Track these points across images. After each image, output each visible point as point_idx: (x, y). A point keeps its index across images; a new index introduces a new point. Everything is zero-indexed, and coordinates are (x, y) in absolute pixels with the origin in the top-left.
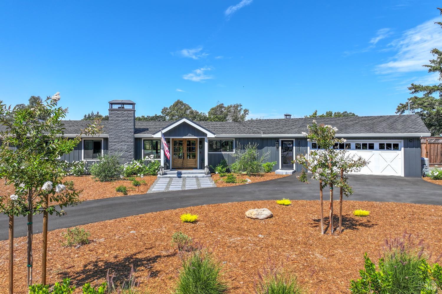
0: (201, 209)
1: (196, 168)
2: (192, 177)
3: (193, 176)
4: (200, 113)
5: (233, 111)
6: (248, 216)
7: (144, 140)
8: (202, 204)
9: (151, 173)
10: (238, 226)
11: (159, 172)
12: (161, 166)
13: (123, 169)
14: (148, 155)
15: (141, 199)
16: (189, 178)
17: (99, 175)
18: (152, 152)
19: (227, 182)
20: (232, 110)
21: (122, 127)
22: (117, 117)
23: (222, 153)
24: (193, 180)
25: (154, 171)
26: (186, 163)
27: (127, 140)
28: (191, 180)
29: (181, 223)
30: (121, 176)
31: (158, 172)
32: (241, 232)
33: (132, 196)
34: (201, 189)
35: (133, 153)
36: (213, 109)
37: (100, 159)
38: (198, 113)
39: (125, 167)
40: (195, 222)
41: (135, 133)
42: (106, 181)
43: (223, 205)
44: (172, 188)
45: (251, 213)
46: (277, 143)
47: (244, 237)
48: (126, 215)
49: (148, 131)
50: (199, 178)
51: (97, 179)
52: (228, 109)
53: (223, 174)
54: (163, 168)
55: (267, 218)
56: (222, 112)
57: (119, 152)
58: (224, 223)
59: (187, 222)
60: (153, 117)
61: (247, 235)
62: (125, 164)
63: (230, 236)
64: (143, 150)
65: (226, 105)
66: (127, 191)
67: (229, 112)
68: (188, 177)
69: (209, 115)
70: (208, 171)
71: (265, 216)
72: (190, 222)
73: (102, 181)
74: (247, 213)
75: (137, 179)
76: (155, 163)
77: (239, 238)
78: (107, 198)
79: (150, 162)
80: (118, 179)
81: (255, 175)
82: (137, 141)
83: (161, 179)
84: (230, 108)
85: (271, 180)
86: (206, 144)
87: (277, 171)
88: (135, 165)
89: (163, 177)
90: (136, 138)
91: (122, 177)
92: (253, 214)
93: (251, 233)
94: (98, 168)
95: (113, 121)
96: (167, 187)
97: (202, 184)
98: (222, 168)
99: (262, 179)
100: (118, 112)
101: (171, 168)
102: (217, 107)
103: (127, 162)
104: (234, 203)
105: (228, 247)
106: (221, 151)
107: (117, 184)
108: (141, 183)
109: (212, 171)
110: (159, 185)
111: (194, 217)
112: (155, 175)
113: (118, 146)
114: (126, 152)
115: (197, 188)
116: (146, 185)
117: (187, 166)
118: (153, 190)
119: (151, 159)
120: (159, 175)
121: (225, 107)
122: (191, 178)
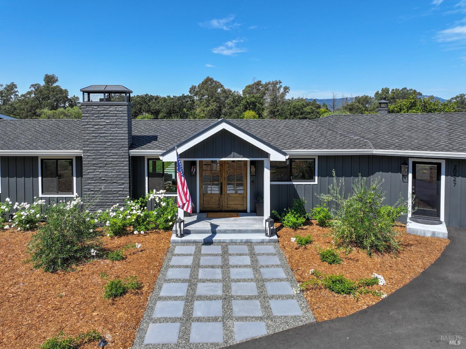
1: (245, 212)
2: (240, 244)
3: (241, 239)
4: (233, 92)
7: (147, 160)
12: (179, 217)
16: (235, 247)
20: (270, 87)
21: (106, 136)
22: (96, 118)
23: (294, 183)
25: (166, 223)
26: (226, 201)
27: (117, 161)
35: (127, 185)
36: (249, 87)
41: (132, 147)
46: (405, 168)
49: (157, 142)
50: (255, 247)
52: (266, 87)
56: (259, 90)
60: (180, 97)
64: (147, 178)
65: (263, 83)
69: (244, 95)
82: (136, 163)
84: (268, 85)
86: (267, 173)
89: (181, 242)
90: (132, 157)
95: (89, 125)
100: (98, 109)
101: (198, 211)
102: (254, 84)
103: (116, 203)
106: (290, 181)
112: (167, 231)
113: (101, 172)
114: (115, 183)
117: (228, 207)
122: (239, 247)
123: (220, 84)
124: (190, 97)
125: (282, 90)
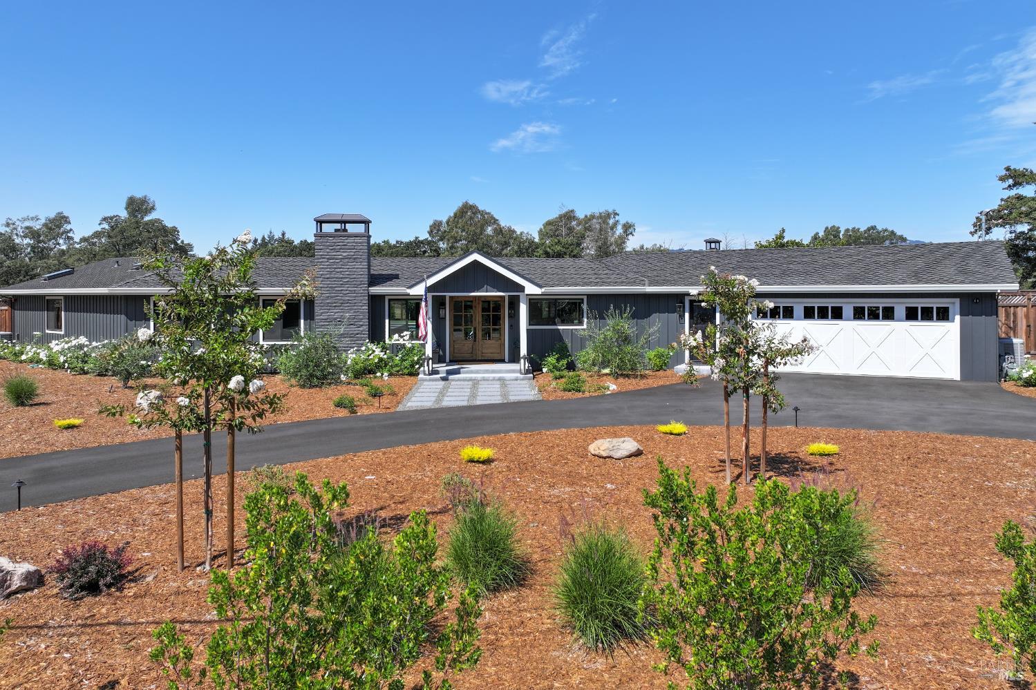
0: (504, 440)
1: (502, 361)
2: (492, 380)
3: (494, 377)
4: (518, 233)
5: (598, 226)
6: (593, 453)
7: (390, 300)
8: (506, 432)
9: (406, 371)
10: (570, 469)
11: (422, 369)
12: (426, 355)
13: (346, 363)
14: (399, 331)
15: (386, 422)
16: (487, 382)
17: (297, 375)
18: (407, 325)
19: (565, 390)
20: (596, 224)
21: (343, 271)
22: (332, 251)
23: (559, 327)
24: (494, 386)
25: (412, 366)
26: (480, 349)
27: (354, 299)
28: (489, 386)
29: (461, 463)
30: (342, 376)
31: (419, 368)
32: (573, 479)
33: (367, 415)
34: (508, 403)
35: (366, 328)
36: (549, 223)
37: (299, 339)
38: (514, 231)
39: (351, 357)
40: (487, 462)
41: (371, 284)
42: (312, 387)
43: (548, 433)
44: (448, 402)
45: (601, 446)
46: (680, 307)
47: (578, 488)
48: (356, 450)
49: (399, 280)
50: (508, 382)
51: (293, 381)
52: (586, 223)
53: (557, 373)
54: (430, 359)
55: (630, 456)
56: (571, 229)
57: (336, 325)
58: (545, 465)
59: (474, 462)
60: (411, 243)
61: (585, 485)
62: (349, 352)
63: (552, 486)
64: (387, 321)
65: (580, 215)
66: (356, 406)
67: (589, 229)
68: (484, 379)
69: (541, 239)
70: (526, 368)
71: (626, 453)
72: (478, 462)
73: (303, 386)
74: (593, 448)
75: (375, 383)
76: (413, 348)
77: (567, 489)
78: (317, 420)
79: (403, 346)
80: (338, 382)
81: (628, 376)
82: (376, 302)
83: (425, 383)
84: (590, 220)
85: (662, 386)
86: (524, 309)
87: (679, 366)
88: (370, 352)
89: (430, 380)
90: (371, 295)
91: (344, 379)
92: (602, 448)
93: (593, 481)
94: (294, 358)
95: (323, 258)
96: (439, 400)
97: (512, 393)
98: (558, 360)
99: (643, 384)
100: (334, 241)
101: (448, 360)
102: (561, 217)
103: (353, 347)
104: (572, 429)
105: (545, 503)
106: (555, 324)
107: (332, 393)
108: (385, 391)
109: (535, 368)
110: (420, 395)
111: (486, 453)
112: (414, 374)
113: (335, 313)
114: (352, 325)
115: (500, 402)
116: (394, 394)
117: (482, 356)
118: (409, 404)
119: (404, 340)
120: (421, 376)
121: (578, 219)
122: (490, 382)
123: (492, 217)
124: (429, 243)
125: (619, 230)
